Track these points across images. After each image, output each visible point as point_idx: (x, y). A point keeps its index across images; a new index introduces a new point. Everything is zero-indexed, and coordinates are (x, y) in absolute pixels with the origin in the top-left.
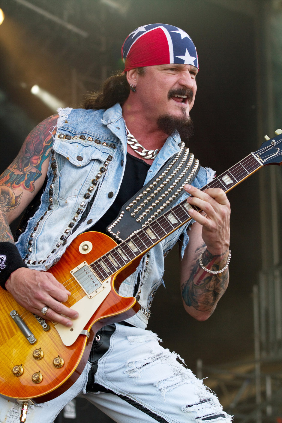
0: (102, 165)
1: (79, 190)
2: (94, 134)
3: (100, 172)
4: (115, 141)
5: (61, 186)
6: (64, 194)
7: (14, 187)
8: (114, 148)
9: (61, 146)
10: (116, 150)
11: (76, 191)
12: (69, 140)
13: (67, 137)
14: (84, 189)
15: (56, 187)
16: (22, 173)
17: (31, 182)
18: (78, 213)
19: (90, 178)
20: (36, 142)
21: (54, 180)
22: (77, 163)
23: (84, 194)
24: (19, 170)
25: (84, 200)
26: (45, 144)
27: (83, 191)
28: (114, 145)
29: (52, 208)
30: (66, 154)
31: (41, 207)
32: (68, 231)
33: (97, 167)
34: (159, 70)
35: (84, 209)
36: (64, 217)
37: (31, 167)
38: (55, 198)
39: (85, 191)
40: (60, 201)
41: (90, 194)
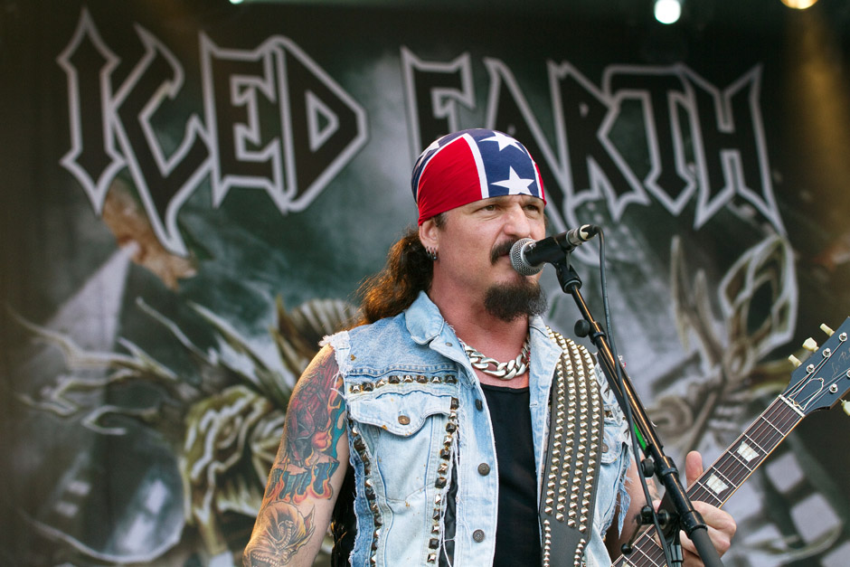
0: (447, 421)
1: (423, 478)
2: (410, 367)
3: (448, 434)
4: (451, 368)
5: (386, 478)
6: (396, 491)
7: (298, 502)
8: (454, 381)
9: (364, 409)
10: (458, 385)
11: (419, 480)
12: (372, 390)
13: (367, 387)
14: (431, 472)
15: (377, 484)
16: (303, 470)
17: (325, 481)
18: (437, 518)
19: (435, 450)
20: (314, 407)
21: (367, 472)
22: (403, 430)
23: (435, 480)
24: (296, 464)
25: (438, 490)
26: (330, 408)
27: (431, 477)
28: (453, 377)
29: (382, 522)
30: (379, 421)
31: (361, 526)
32: (432, 557)
33: (440, 425)
34: (466, 214)
35: (444, 508)
36: (415, 534)
37: (317, 456)
38: (382, 503)
39: (434, 476)
40: (391, 505)
41: (445, 477)
